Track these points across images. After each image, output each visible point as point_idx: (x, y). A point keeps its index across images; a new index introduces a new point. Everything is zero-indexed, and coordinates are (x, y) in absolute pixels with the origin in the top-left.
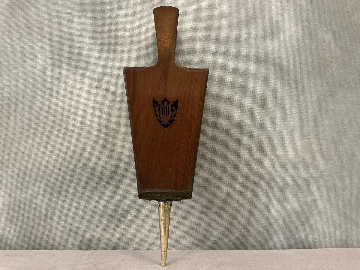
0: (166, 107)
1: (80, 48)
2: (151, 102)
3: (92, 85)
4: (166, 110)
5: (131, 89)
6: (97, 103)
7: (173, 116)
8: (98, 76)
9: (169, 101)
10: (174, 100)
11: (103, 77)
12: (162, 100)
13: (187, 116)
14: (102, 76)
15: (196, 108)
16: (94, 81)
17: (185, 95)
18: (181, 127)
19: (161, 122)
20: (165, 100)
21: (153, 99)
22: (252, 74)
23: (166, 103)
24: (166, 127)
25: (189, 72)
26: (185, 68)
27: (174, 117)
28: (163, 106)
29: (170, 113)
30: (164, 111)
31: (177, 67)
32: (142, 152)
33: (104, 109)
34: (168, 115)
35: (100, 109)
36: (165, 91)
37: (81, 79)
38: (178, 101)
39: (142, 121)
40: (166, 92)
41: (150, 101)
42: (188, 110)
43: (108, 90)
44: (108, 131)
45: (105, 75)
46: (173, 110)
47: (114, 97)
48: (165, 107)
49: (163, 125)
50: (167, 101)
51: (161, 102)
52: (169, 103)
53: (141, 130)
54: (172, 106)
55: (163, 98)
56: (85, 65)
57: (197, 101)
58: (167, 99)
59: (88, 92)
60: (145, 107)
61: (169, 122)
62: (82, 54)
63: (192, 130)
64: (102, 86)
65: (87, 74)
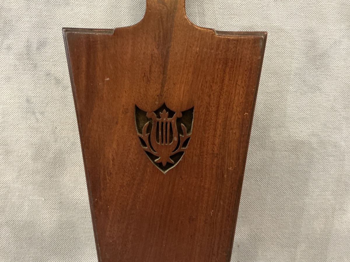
0: (164, 125)
2: (131, 113)
3: (15, 66)
4: (164, 131)
5: (83, 82)
6: (28, 101)
7: (181, 144)
8: (28, 47)
9: (173, 109)
10: (184, 109)
11: (38, 48)
12: (156, 108)
13: (214, 144)
14: (35, 46)
15: (235, 126)
16: (20, 56)
17: (210, 96)
18: (200, 170)
19: (153, 157)
20: (164, 107)
21: (136, 106)
22: (335, 42)
23: (164, 113)
24: (164, 169)
25: (220, 40)
26: (209, 30)
27: (185, 145)
28: (158, 123)
29: (175, 139)
30: (160, 133)
31: (191, 28)
32: (111, 226)
33: (42, 113)
34: (170, 142)
35: (34, 113)
36: (163, 86)
38: (192, 110)
39: (110, 156)
40: (165, 89)
41: (127, 109)
42: (215, 130)
43: (48, 75)
44: (51, 155)
45: (42, 44)
46: (180, 131)
48: (162, 123)
49: (160, 165)
50: (168, 110)
51: (155, 112)
52: (171, 114)
53: (107, 177)
54: (179, 120)
55: (157, 103)
57: (238, 110)
58: (167, 106)
59: (8, 79)
60: (117, 123)
61: (172, 157)
63: (225, 176)
64: (35, 66)
65: (5, 42)
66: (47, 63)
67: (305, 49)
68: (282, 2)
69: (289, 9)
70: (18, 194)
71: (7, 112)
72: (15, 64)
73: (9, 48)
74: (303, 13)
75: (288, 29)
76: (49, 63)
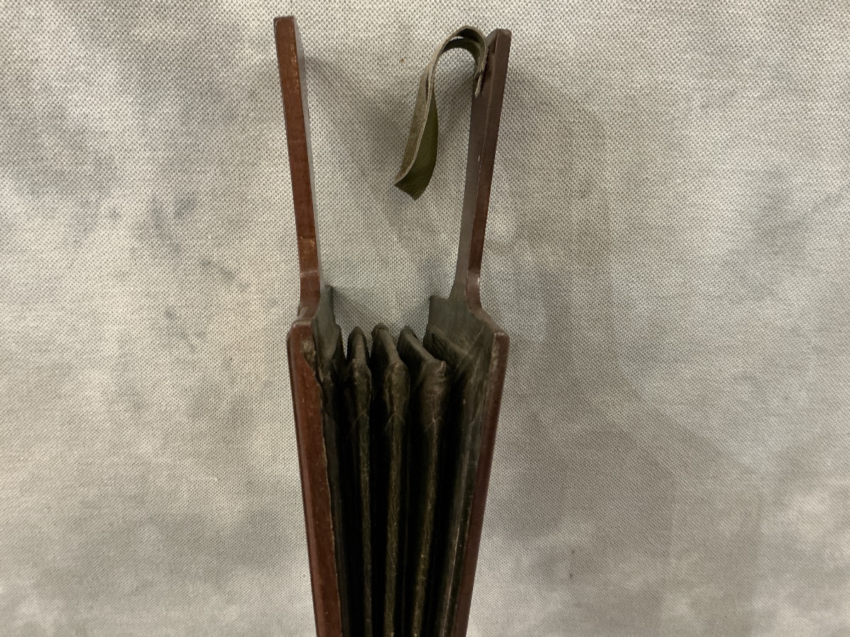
1: (46, 88)
3: (133, 250)
6: (169, 315)
8: (156, 213)
11: (178, 214)
14: (170, 210)
16: (141, 231)
33: (201, 335)
35: (184, 336)
37: (84, 226)
43: (206, 264)
45: (186, 205)
47: (234, 288)
56: (89, 168)
59: (122, 276)
62: (63, 117)
64: (177, 249)
65: (104, 203)
66: (200, 242)
67: (756, 213)
68: (719, 110)
69: (734, 125)
70: (167, 473)
71: (129, 337)
72: (133, 247)
73: (114, 215)
74: (766, 135)
75: (723, 170)
76: (205, 242)
